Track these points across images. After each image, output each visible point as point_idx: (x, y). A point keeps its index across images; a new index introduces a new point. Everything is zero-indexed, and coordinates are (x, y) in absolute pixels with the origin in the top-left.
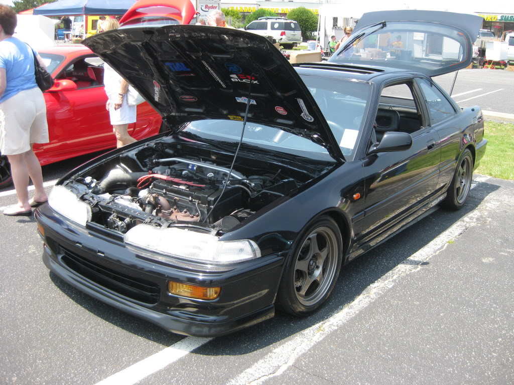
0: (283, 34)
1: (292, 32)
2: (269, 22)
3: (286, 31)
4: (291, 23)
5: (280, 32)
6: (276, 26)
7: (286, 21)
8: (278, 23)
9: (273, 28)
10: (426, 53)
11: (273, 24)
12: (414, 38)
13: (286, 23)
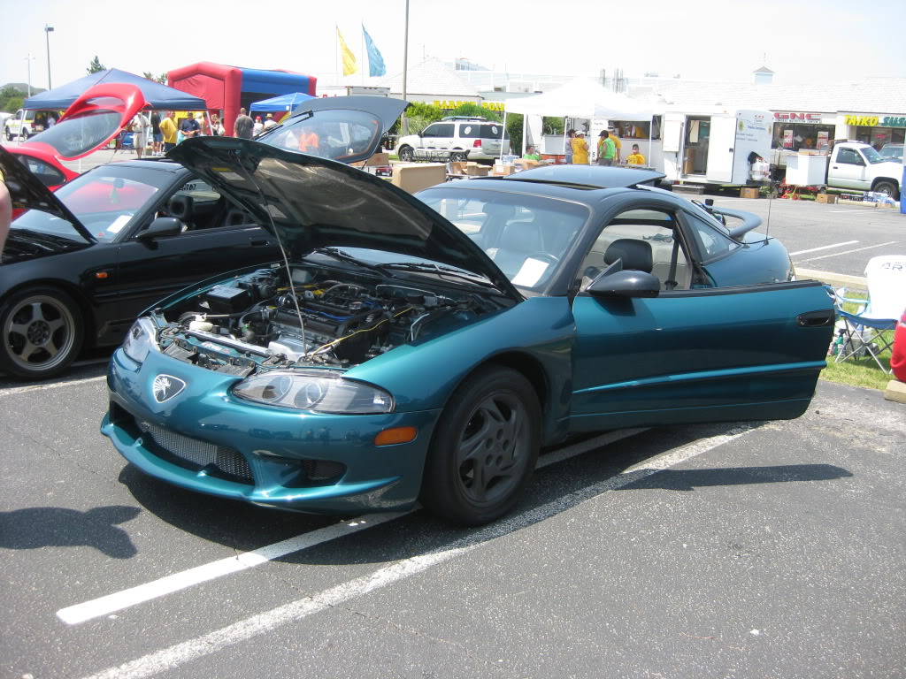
0: (477, 144)
1: (493, 141)
2: (457, 124)
3: (483, 140)
4: (492, 126)
5: (472, 140)
6: (468, 131)
7: (484, 123)
8: (471, 126)
9: (462, 135)
10: (683, 172)
11: (462, 128)
12: (664, 150)
13: (483, 127)
